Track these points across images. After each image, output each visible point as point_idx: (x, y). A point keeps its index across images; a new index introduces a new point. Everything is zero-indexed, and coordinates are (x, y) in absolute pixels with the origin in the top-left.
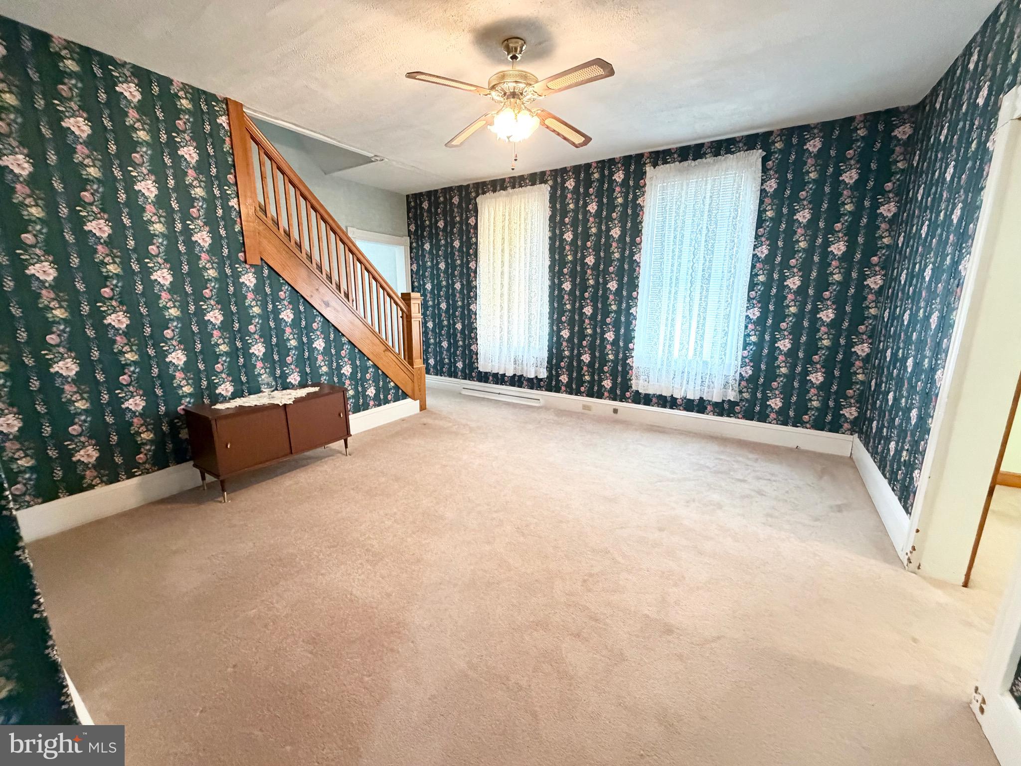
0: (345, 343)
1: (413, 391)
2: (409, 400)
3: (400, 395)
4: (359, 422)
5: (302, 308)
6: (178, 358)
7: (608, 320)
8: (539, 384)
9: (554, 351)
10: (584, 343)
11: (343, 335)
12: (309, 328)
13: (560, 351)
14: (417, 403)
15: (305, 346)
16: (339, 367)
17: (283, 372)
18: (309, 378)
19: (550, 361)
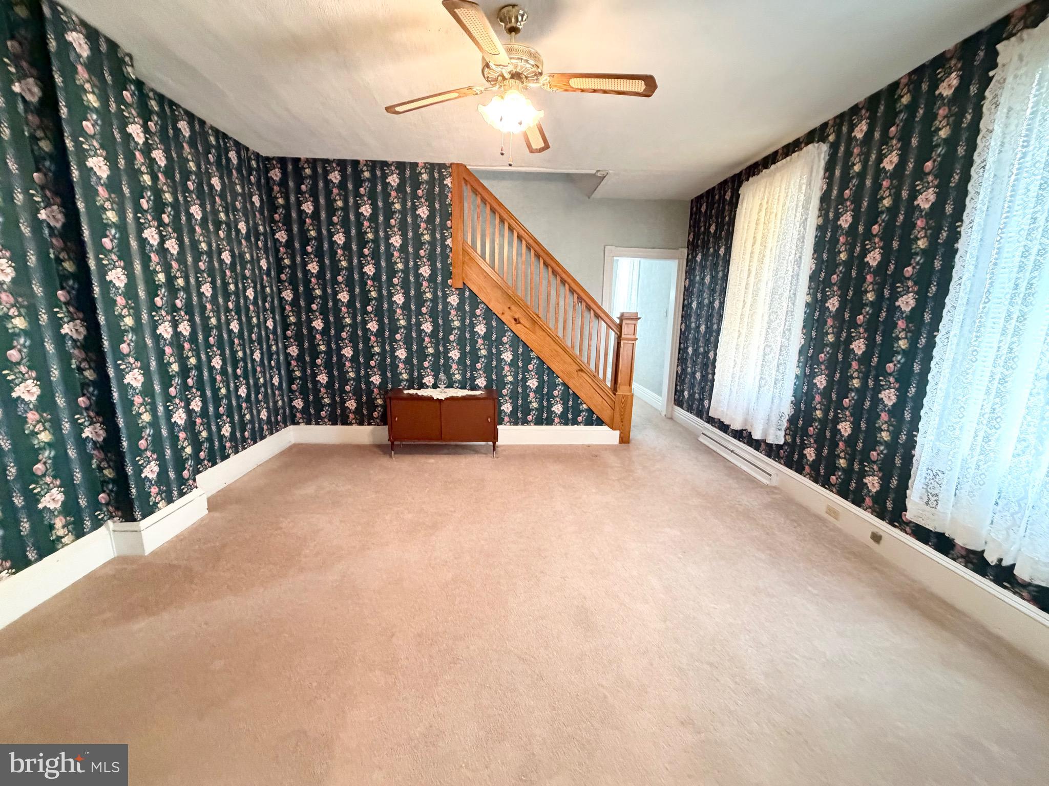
0: (533, 358)
1: (612, 419)
2: (605, 428)
3: (593, 420)
4: (508, 434)
5: (494, 324)
6: (401, 354)
7: (890, 367)
8: (779, 453)
9: (802, 406)
10: (846, 402)
11: (531, 350)
12: (499, 342)
13: (810, 409)
14: (617, 433)
15: (494, 356)
16: (525, 380)
17: (472, 375)
18: (494, 384)
19: (792, 420)
